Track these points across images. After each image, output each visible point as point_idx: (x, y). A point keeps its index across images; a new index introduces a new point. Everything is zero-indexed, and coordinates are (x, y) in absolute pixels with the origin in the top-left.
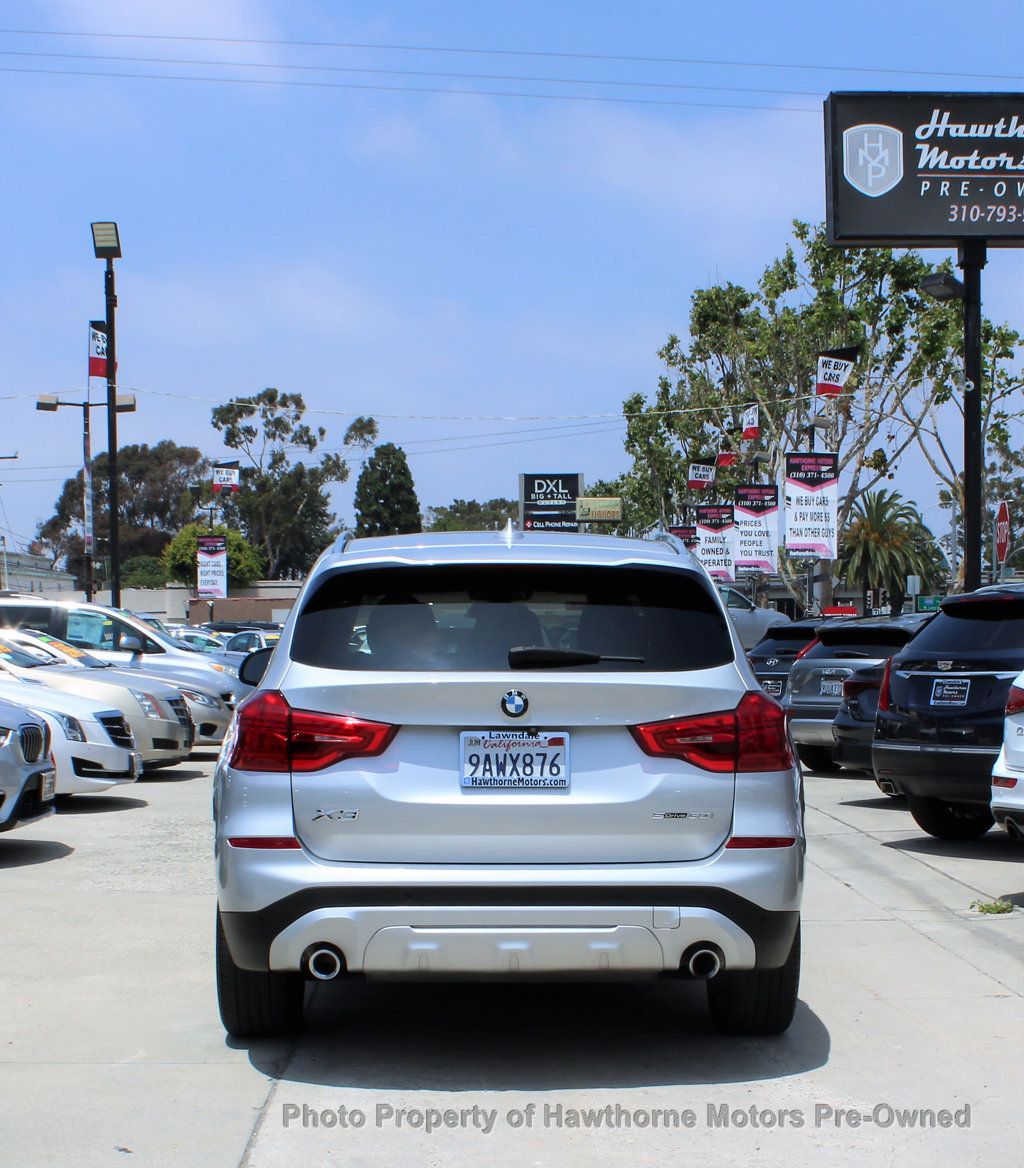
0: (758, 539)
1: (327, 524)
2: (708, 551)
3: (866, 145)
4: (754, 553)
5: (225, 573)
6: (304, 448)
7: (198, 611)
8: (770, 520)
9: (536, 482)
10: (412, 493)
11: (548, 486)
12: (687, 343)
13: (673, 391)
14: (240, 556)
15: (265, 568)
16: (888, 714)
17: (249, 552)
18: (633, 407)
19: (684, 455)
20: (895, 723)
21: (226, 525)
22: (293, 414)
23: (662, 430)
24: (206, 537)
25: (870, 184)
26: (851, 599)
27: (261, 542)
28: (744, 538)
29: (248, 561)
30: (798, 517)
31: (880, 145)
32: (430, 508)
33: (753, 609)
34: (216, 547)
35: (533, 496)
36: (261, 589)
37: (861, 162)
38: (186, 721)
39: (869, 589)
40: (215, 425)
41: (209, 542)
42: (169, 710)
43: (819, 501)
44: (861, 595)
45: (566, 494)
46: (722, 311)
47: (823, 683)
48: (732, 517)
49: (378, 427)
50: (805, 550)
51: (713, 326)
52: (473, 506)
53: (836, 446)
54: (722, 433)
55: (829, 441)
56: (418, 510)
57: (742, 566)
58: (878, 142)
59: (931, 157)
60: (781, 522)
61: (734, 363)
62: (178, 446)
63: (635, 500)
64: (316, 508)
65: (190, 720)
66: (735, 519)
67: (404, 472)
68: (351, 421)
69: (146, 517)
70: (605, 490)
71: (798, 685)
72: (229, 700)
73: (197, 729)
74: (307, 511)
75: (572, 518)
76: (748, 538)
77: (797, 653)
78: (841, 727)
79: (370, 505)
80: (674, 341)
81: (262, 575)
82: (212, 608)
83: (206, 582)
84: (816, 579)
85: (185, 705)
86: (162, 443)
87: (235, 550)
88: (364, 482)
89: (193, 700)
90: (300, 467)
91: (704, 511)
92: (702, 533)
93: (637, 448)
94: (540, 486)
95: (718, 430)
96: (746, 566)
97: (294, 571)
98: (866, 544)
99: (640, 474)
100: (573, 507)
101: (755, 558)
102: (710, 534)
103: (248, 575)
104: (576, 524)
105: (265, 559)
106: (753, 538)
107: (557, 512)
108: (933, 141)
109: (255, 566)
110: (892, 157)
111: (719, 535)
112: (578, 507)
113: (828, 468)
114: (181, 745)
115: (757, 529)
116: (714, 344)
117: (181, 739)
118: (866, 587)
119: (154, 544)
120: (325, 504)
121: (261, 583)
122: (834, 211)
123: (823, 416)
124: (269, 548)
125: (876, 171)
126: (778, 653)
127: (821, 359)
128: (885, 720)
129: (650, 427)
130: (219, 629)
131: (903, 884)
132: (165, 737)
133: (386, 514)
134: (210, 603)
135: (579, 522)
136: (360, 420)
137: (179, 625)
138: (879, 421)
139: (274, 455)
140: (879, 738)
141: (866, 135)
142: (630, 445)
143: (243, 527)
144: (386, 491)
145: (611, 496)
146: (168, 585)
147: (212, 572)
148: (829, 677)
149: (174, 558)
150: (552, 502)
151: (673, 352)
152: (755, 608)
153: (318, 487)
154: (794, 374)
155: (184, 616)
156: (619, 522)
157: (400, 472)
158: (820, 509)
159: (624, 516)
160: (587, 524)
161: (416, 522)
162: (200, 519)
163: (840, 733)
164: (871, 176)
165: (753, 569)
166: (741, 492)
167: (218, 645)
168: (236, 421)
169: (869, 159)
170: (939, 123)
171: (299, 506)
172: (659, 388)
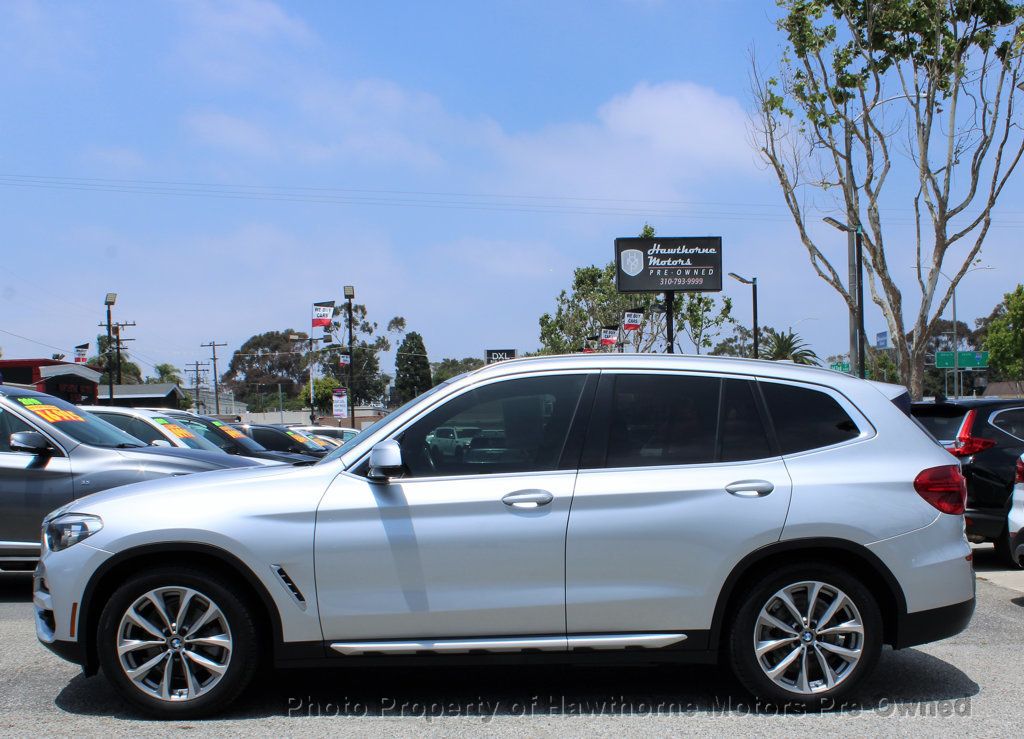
1: (377, 374)
3: (630, 257)
5: (346, 404)
6: (367, 334)
9: (493, 354)
10: (426, 358)
11: (499, 357)
12: (570, 294)
13: (563, 313)
18: (544, 321)
22: (361, 316)
23: (558, 331)
25: (631, 271)
34: (342, 393)
35: (491, 361)
37: (628, 264)
41: (339, 391)
49: (406, 322)
51: (584, 286)
52: (454, 362)
56: (429, 367)
58: (634, 256)
59: (654, 261)
62: (296, 332)
64: (372, 366)
67: (421, 348)
68: (392, 318)
69: (279, 371)
74: (368, 367)
79: (404, 365)
80: (564, 293)
83: (337, 410)
88: (400, 352)
90: (364, 344)
94: (495, 356)
108: (654, 255)
110: (640, 262)
116: (584, 294)
120: (377, 363)
122: (619, 283)
125: (634, 267)
127: (627, 313)
129: (552, 330)
133: (412, 370)
136: (396, 319)
141: (630, 254)
142: (542, 338)
144: (412, 358)
147: (340, 405)
151: (564, 297)
153: (373, 354)
157: (419, 347)
164: (631, 269)
169: (631, 262)
170: (656, 249)
171: (363, 364)
172: (557, 311)
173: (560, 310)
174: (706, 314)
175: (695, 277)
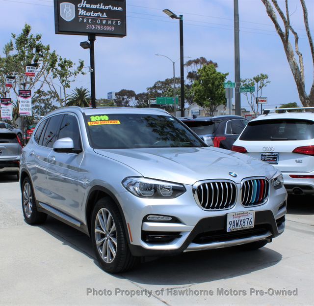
8: (9, 107)
25: (67, 18)
50: (24, 114)
59: (82, 12)
76: (4, 111)
101: (6, 116)
108: (82, 8)
110: (72, 12)
113: (29, 93)
115: (7, 109)
122: (58, 24)
127: (27, 67)
138: (35, 82)
158: (27, 104)
164: (67, 16)
166: (2, 100)
174: (69, 69)
175: (109, 25)
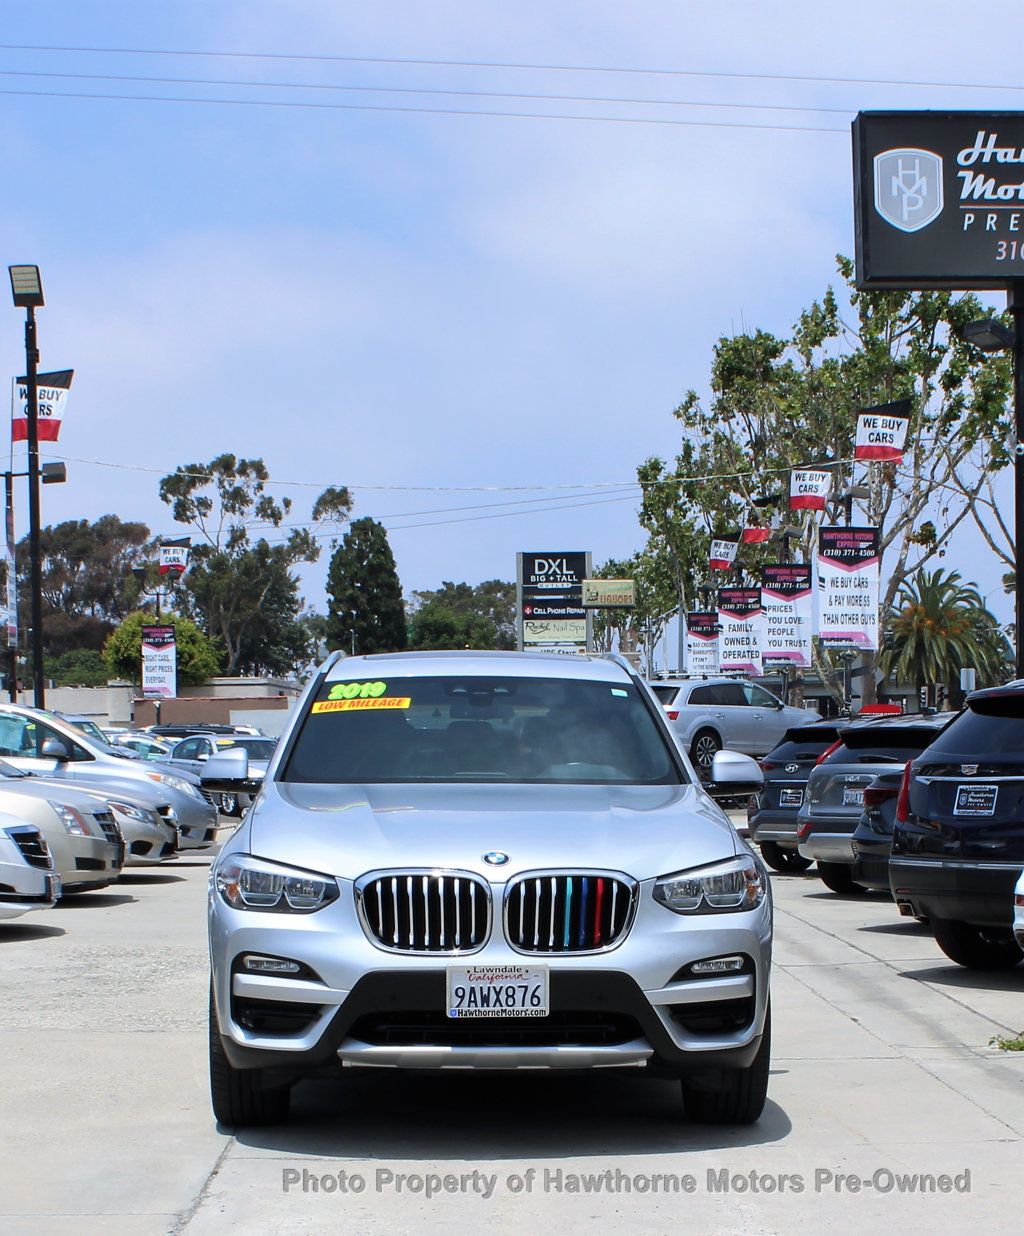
0: (789, 626)
1: (295, 612)
2: (732, 641)
3: (901, 172)
4: (784, 643)
5: (174, 669)
6: (269, 523)
7: (144, 712)
8: (801, 605)
9: (537, 561)
10: (394, 575)
11: (550, 566)
12: (707, 400)
13: (696, 456)
14: (194, 649)
15: (223, 663)
16: (907, 826)
17: (204, 645)
18: (648, 473)
19: (707, 530)
20: (915, 836)
21: (177, 614)
22: (254, 483)
23: (681, 501)
24: (153, 627)
25: (905, 217)
26: (904, 696)
27: (219, 632)
28: (772, 626)
29: (203, 654)
30: (833, 600)
31: (917, 172)
32: (415, 592)
33: (781, 707)
34: (164, 638)
35: (533, 578)
36: (217, 688)
37: (895, 192)
38: (115, 838)
39: (924, 685)
40: (164, 498)
41: (156, 632)
42: (94, 825)
43: (857, 583)
44: (913, 692)
45: (571, 576)
46: (749, 364)
47: (847, 792)
48: (759, 602)
49: (353, 497)
50: (841, 640)
51: (738, 380)
52: (463, 589)
53: (879, 519)
54: (748, 504)
55: (872, 513)
56: (400, 595)
57: (771, 658)
58: (914, 169)
59: (975, 186)
60: (814, 607)
61: (762, 424)
62: (123, 522)
63: (652, 582)
64: (283, 592)
65: (119, 837)
66: (763, 604)
67: (384, 551)
68: (322, 491)
69: (86, 605)
70: (616, 571)
71: (818, 794)
72: (166, 814)
73: (128, 847)
74: (273, 596)
75: (577, 604)
76: (777, 626)
77: (816, 757)
78: (861, 842)
79: (345, 590)
80: (692, 398)
81: (219, 671)
82: (159, 709)
83: (153, 679)
84: (854, 673)
85: (113, 820)
86: (105, 517)
87: (187, 643)
88: (338, 563)
89: (125, 813)
90: (263, 545)
91: (727, 595)
92: (725, 619)
93: (654, 521)
94: (541, 567)
95: (744, 501)
96: (776, 659)
97: (256, 666)
98: (920, 631)
99: (656, 552)
100: (579, 590)
101: (785, 649)
102: (735, 621)
103: (203, 671)
104: (582, 611)
105: (223, 652)
106: (783, 626)
107: (561, 597)
108: (977, 167)
109: (212, 660)
110: (931, 187)
111: (743, 622)
112: (584, 590)
113: (867, 544)
114: (109, 865)
115: (789, 615)
116: (739, 401)
117: (109, 858)
118: (920, 682)
119: (93, 635)
120: (294, 589)
121: (217, 681)
122: (864, 248)
123: (866, 485)
124: (228, 640)
125: (912, 202)
126: (798, 758)
127: (862, 417)
128: (904, 833)
129: (667, 497)
130: (165, 734)
131: (918, 1019)
132: (89, 856)
133: (363, 600)
134: (157, 703)
135: (586, 608)
136: (331, 491)
137: (121, 729)
138: (930, 490)
139: (233, 531)
140: (897, 852)
141: (900, 161)
142: (645, 517)
143: (197, 615)
144: (363, 574)
145: (624, 578)
146: (110, 683)
147: (160, 668)
148: (853, 785)
149: (117, 651)
150: (555, 586)
151: (692, 411)
152: (782, 706)
153: (284, 569)
154: (832, 436)
155: (129, 719)
156: (633, 608)
157: (379, 552)
158: (857, 592)
159: (638, 601)
160: (596, 611)
161: (398, 608)
162: (147, 606)
163: (859, 848)
164: (906, 209)
165: (782, 661)
166: (769, 572)
167: (163, 752)
168: (188, 492)
169: (904, 188)
170: (984, 147)
171: (262, 590)
172: (680, 452)
173: (688, 450)
